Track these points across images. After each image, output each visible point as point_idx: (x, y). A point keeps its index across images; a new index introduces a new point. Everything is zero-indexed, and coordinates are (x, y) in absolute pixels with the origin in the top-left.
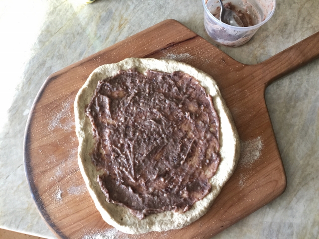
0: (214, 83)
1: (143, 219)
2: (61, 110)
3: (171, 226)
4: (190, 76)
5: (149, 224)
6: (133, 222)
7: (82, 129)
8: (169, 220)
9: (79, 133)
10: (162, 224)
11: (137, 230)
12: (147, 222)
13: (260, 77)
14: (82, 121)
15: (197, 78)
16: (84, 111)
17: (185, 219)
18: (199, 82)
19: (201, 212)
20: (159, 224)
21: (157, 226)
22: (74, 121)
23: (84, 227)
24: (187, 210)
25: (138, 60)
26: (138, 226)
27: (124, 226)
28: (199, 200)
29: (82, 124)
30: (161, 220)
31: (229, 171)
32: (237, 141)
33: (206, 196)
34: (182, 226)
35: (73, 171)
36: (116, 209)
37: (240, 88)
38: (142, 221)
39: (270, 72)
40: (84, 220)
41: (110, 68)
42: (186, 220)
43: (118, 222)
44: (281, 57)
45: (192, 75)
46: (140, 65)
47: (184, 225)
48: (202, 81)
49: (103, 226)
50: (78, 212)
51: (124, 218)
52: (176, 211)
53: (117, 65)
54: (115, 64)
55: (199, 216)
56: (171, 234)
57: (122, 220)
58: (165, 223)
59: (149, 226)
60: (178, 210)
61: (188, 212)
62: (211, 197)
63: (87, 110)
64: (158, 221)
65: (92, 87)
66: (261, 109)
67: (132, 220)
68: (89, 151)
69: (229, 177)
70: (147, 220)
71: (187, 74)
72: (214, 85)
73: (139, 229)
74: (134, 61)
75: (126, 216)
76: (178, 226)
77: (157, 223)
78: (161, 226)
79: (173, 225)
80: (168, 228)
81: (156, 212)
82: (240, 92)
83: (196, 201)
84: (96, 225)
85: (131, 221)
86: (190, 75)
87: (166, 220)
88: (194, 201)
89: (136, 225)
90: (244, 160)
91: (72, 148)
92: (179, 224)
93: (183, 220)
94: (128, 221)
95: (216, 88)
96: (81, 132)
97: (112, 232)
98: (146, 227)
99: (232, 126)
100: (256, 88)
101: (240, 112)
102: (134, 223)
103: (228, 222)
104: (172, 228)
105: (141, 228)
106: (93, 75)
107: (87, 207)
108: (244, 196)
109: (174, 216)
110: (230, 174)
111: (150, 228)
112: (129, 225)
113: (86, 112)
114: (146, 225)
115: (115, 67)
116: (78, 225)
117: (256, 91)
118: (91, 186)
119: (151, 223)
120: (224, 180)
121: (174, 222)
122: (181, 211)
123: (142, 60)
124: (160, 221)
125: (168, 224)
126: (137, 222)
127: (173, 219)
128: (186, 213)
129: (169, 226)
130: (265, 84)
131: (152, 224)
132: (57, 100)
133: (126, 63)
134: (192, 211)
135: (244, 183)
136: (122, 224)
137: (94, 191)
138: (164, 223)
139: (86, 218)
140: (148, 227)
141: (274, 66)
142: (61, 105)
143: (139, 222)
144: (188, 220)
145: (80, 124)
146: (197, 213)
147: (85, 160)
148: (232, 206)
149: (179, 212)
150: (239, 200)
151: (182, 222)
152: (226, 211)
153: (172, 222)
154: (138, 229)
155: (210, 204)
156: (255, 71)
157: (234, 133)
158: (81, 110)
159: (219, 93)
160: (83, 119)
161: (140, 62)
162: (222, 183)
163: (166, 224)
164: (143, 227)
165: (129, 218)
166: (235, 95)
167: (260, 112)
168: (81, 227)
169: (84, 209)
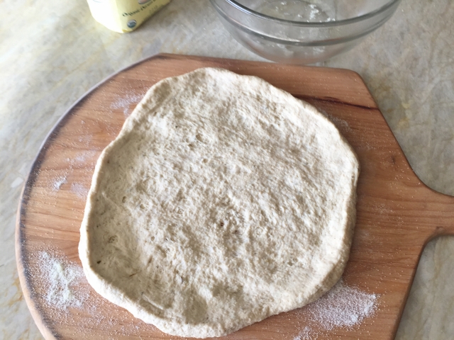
13: (436, 213)
23: (53, 239)
37: (393, 209)
40: (60, 232)
43: (91, 262)
49: (73, 256)
50: (62, 217)
51: (102, 262)
57: (99, 262)
66: (406, 258)
67: (111, 272)
82: (390, 215)
84: (67, 248)
90: (326, 311)
94: (104, 270)
97: (77, 272)
100: (419, 225)
101: (369, 242)
107: (76, 220)
116: (48, 233)
117: (415, 229)
139: (64, 231)
156: (434, 202)
165: (109, 268)
166: (378, 213)
167: (402, 261)
168: (49, 237)
169: (70, 219)
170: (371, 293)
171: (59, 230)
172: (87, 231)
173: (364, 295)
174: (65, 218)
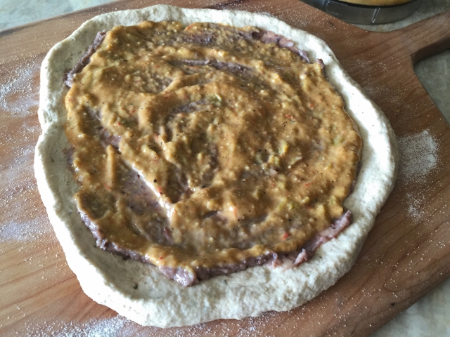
0: (324, 43)
1: (193, 284)
2: (12, 80)
3: (269, 299)
4: (276, 36)
5: (210, 295)
6: (165, 291)
7: (53, 109)
8: (261, 285)
9: (45, 115)
10: (243, 294)
11: (178, 312)
12: (203, 291)
13: (400, 46)
14: (55, 93)
15: (289, 38)
16: (61, 78)
17: (303, 279)
18: (295, 44)
19: (340, 261)
20: (236, 294)
21: (231, 301)
22: (37, 98)
23: (27, 317)
24: (303, 261)
25: (177, 9)
26: (179, 299)
27: (141, 302)
28: (328, 239)
29: (54, 99)
30: (241, 286)
31: (386, 179)
32: (388, 128)
33: (343, 230)
34: (296, 298)
35: (18, 189)
36: (120, 266)
38: (191, 290)
39: (415, 41)
40: (30, 301)
41: (124, 17)
42: (306, 283)
43: (126, 292)
44: (427, 24)
45: (280, 33)
46: (180, 18)
47: (300, 295)
48: (300, 42)
49: (81, 315)
50: (17, 280)
51: (141, 284)
52: (277, 265)
53: (138, 12)
54: (134, 11)
55: (335, 272)
56: (268, 328)
57: (136, 287)
58: (252, 293)
59: (209, 300)
60: (282, 262)
61: (306, 264)
62: (355, 231)
63: (69, 76)
64: (232, 289)
65: (85, 41)
66: (415, 90)
67: (165, 287)
68: (64, 146)
69: (387, 192)
70: (204, 286)
71: (271, 32)
72: (324, 47)
73: (183, 307)
74: (170, 10)
75: (148, 279)
76: (286, 299)
77: (230, 294)
78: (241, 299)
79: (272, 296)
80: (262, 304)
81: (226, 271)
82: (371, 65)
83: (321, 243)
84: (62, 312)
85: (160, 290)
86: (276, 33)
87: (252, 286)
88: (317, 243)
89: (175, 298)
90: (407, 169)
91: (24, 145)
92: (290, 292)
93: (298, 281)
94: (151, 290)
95: (327, 51)
96: (51, 113)
97: (106, 330)
98: (202, 302)
99: (373, 104)
100: (398, 61)
102: (169, 294)
103: (404, 294)
104: (271, 306)
105: (188, 306)
106: (88, 24)
107: (43, 269)
108: (426, 237)
109: (272, 275)
110: (387, 186)
111: (213, 307)
112: (154, 299)
113: (66, 79)
114: (202, 297)
115: (132, 16)
116: (11, 314)
117: (399, 66)
118: (59, 212)
119: (214, 293)
120: (377, 199)
121: (274, 290)
122: (287, 263)
123: (184, 10)
124: (237, 289)
125: (259, 295)
126: (177, 292)
127: (272, 283)
128: (301, 267)
129: (263, 298)
130: (411, 55)
131: (217, 295)
132: (6, 65)
133: (155, 10)
134: (317, 262)
135: (419, 210)
136: (135, 296)
137: (67, 223)
138: (247, 293)
139: (36, 295)
140: (207, 304)
141: (419, 34)
142: (14, 73)
143: (182, 291)
144: (312, 281)
145: (50, 97)
146: (331, 264)
147: (53, 161)
148: (404, 257)
149: (285, 265)
150: (418, 244)
151: (296, 289)
152: (394, 269)
153: (269, 290)
154: (179, 307)
155: (358, 244)
156: (390, 39)
157: (380, 115)
158: (56, 75)
159: (335, 58)
160: (58, 90)
161: (181, 14)
162: (375, 205)
163: (255, 295)
164: (195, 304)
165: (157, 283)
166: (362, 69)
167: (415, 93)
168: (20, 318)
169: (33, 274)
170: (421, 131)
171: (27, 298)
172: (86, 258)
173: (418, 136)
174: (23, 278)
